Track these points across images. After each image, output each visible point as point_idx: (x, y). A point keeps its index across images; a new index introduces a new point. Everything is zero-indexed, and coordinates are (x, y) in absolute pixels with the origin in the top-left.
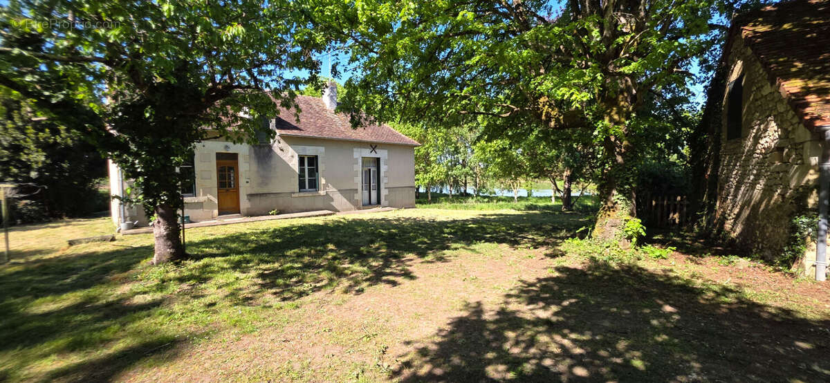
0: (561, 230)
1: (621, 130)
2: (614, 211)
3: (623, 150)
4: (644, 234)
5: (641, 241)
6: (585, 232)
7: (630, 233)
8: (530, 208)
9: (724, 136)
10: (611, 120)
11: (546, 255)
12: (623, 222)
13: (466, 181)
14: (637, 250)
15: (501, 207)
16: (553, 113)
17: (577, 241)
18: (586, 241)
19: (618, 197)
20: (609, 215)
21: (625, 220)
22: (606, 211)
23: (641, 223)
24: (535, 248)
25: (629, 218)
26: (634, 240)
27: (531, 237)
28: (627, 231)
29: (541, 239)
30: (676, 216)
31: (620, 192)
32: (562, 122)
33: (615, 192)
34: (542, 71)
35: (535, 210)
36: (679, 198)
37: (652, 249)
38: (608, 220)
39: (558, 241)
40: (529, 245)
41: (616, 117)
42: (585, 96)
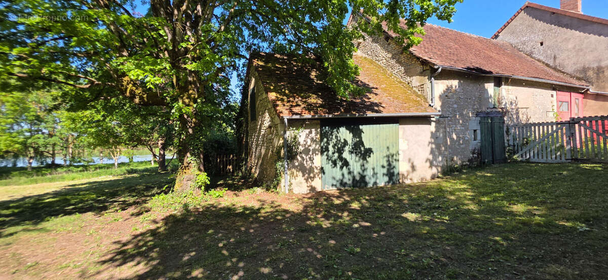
0: (153, 188)
1: (190, 110)
2: (188, 169)
3: (193, 125)
4: (209, 183)
5: (208, 188)
6: (169, 188)
7: (200, 184)
8: (130, 172)
9: (249, 118)
10: (184, 103)
11: (132, 215)
12: (195, 176)
13: (54, 151)
14: (205, 195)
15: (99, 175)
16: (138, 92)
17: (163, 196)
18: (170, 195)
19: (191, 158)
20: (185, 173)
21: (197, 175)
22: (183, 169)
23: (207, 176)
24: (123, 209)
25: (198, 172)
26: (203, 188)
27: (122, 199)
28: (198, 183)
29: (132, 200)
30: (231, 167)
31: (192, 155)
32: (146, 99)
33: (188, 155)
34: (125, 53)
35: (133, 173)
36: (231, 156)
37: (215, 192)
38: (185, 176)
39: (148, 198)
40: (118, 208)
41: (187, 101)
42: (158, 80)
